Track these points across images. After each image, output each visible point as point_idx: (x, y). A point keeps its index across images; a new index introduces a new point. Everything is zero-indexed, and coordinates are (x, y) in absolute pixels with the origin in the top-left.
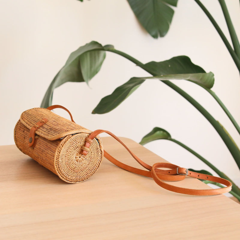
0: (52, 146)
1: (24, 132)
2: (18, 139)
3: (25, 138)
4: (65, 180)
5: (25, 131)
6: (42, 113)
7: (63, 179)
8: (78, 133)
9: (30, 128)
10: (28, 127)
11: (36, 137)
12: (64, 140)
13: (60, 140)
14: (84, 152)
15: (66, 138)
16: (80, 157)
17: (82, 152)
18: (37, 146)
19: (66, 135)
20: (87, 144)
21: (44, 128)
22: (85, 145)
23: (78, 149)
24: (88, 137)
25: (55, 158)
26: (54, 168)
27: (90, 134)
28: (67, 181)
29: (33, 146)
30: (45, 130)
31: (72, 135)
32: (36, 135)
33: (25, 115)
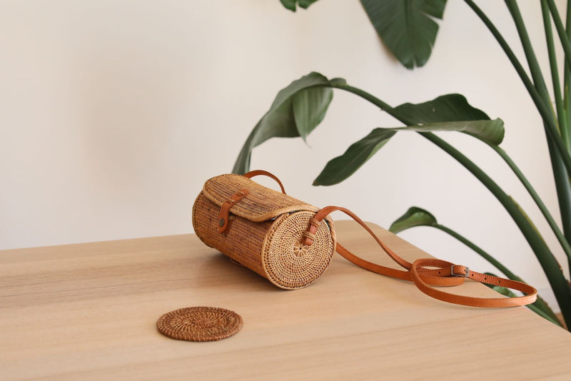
0: (259, 231)
1: (209, 210)
2: (199, 221)
3: (211, 220)
4: (277, 284)
5: (212, 210)
6: (238, 182)
7: (274, 282)
8: (298, 211)
9: (221, 204)
10: (217, 202)
11: (231, 218)
12: (278, 221)
13: (271, 221)
14: (308, 240)
15: (280, 219)
16: (300, 249)
17: (304, 240)
18: (232, 231)
19: (280, 213)
20: (313, 228)
21: (243, 203)
22: (308, 229)
23: (299, 236)
24: (314, 217)
25: (264, 249)
26: (261, 265)
27: (316, 213)
28: (280, 286)
29: (225, 232)
30: (244, 207)
31: (290, 213)
32: (231, 214)
33: (211, 184)
